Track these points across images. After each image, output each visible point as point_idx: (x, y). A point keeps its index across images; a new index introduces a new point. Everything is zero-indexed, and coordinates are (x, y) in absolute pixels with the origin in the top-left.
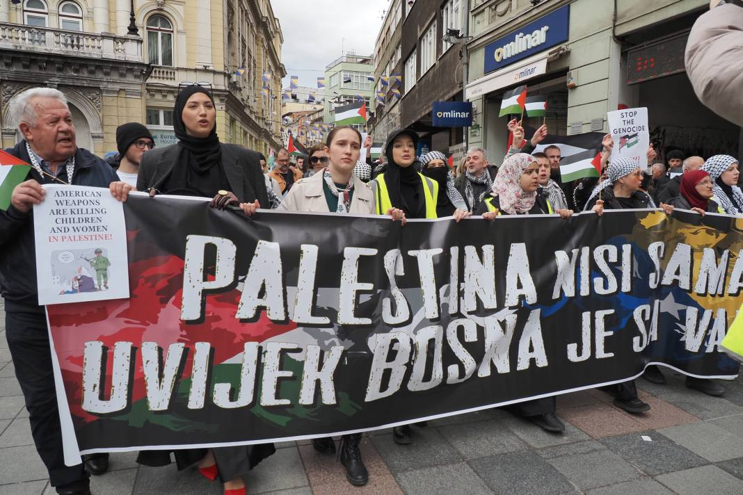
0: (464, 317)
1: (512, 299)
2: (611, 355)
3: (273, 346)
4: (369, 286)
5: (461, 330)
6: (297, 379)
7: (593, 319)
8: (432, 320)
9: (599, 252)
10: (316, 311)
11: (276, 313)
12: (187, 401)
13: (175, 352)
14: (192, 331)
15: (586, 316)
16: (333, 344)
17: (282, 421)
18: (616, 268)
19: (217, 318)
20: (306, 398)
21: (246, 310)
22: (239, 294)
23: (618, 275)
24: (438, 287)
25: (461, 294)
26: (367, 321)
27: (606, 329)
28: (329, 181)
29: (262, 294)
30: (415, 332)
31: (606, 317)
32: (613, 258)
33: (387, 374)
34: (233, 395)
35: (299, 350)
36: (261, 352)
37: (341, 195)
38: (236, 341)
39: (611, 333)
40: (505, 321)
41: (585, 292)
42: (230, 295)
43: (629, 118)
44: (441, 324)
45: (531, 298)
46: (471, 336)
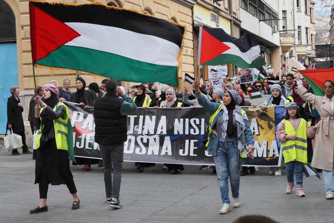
0: (143, 135)
1: (158, 132)
2: (196, 155)
3: (89, 135)
5: (142, 139)
7: (190, 142)
9: (192, 121)
11: (90, 129)
15: (187, 141)
17: (90, 153)
18: (199, 126)
22: (83, 124)
23: (200, 129)
24: (134, 126)
25: (143, 129)
27: (194, 146)
29: (88, 125)
31: (194, 142)
32: (198, 122)
34: (80, 145)
36: (86, 136)
39: (196, 148)
40: (155, 138)
41: (187, 133)
43: (215, 75)
44: (134, 136)
45: (165, 132)
46: (145, 141)
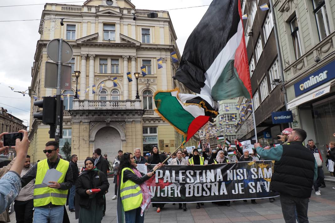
0: (207, 183)
1: (218, 179)
2: (244, 193)
3: (170, 187)
4: (184, 177)
5: (207, 186)
6: (174, 192)
7: (238, 185)
8: (199, 183)
9: (238, 171)
10: (176, 181)
11: (170, 181)
12: (157, 195)
13: (155, 187)
14: (157, 184)
15: (236, 184)
16: (179, 186)
17: (172, 199)
18: (243, 174)
19: (161, 182)
20: (176, 196)
21: (165, 181)
22: (164, 179)
23: (244, 176)
24: (200, 177)
25: (206, 179)
26: (185, 182)
27: (242, 187)
28: (177, 159)
29: (167, 178)
30: (195, 184)
31: (241, 185)
32: (242, 172)
33: (190, 192)
34: (164, 195)
35: (174, 187)
36: (168, 188)
37: (179, 162)
38: (164, 186)
39: (243, 188)
40: (216, 184)
41: (235, 179)
42: (162, 179)
43: (245, 143)
44: (201, 183)
45: (222, 180)
46: (209, 187)
